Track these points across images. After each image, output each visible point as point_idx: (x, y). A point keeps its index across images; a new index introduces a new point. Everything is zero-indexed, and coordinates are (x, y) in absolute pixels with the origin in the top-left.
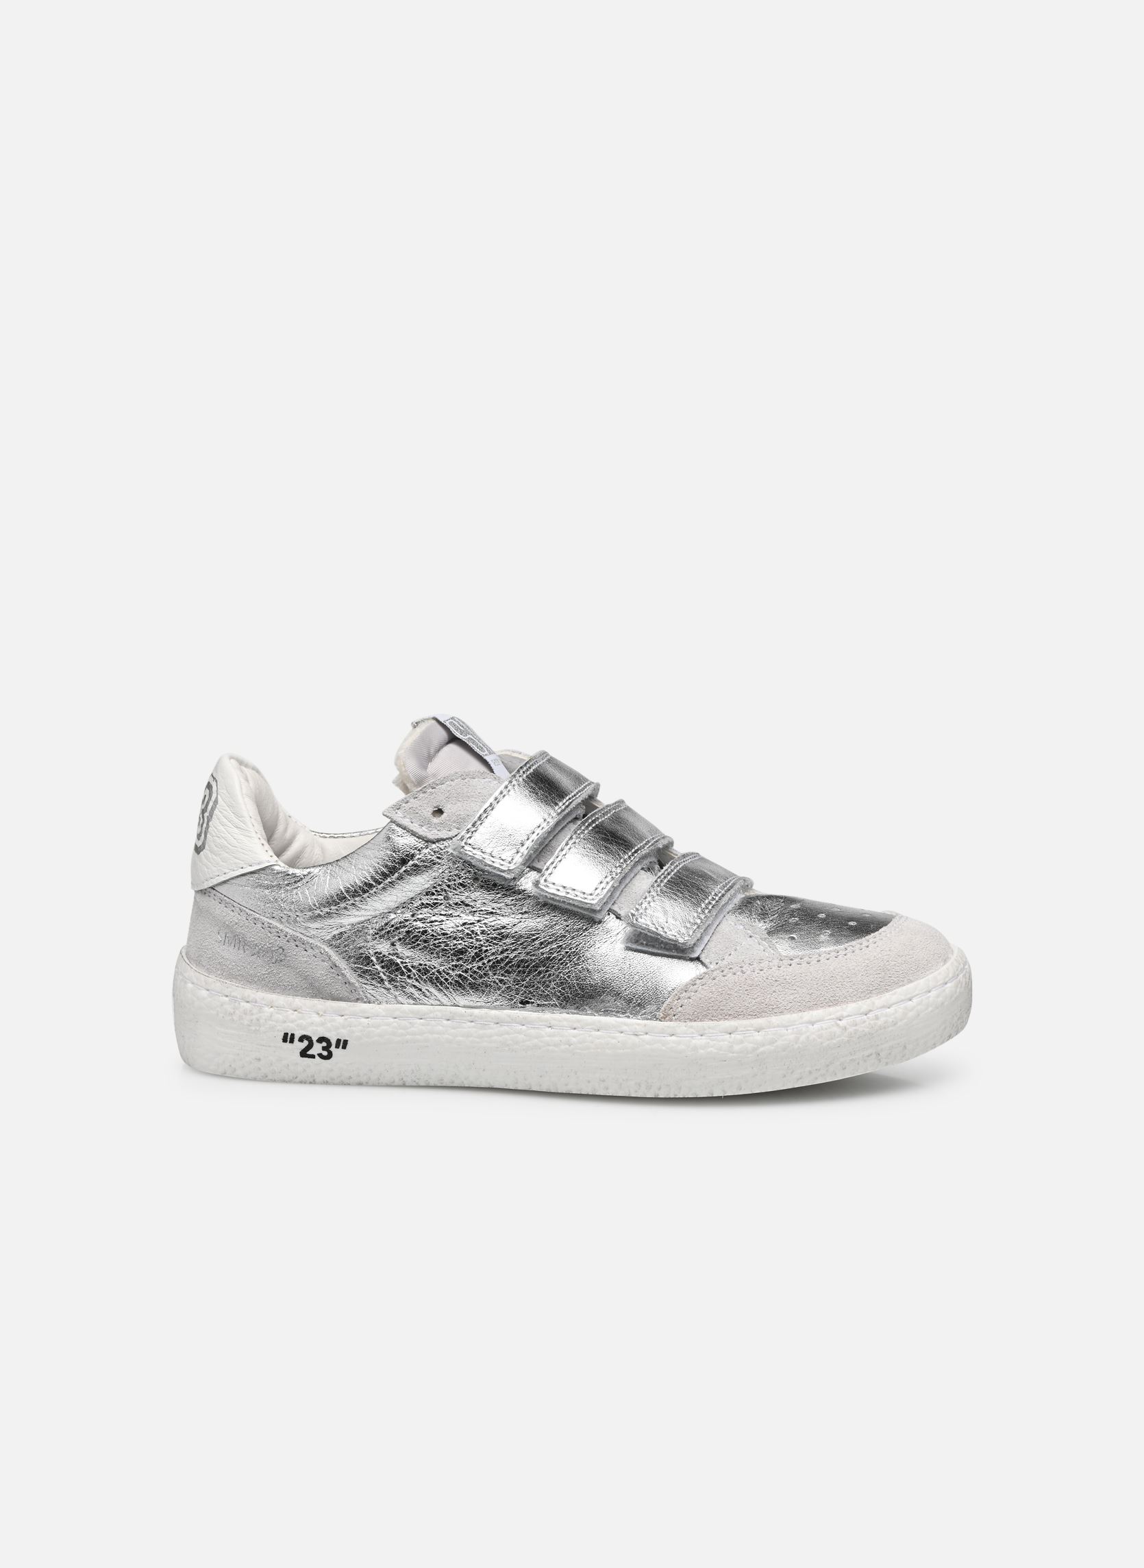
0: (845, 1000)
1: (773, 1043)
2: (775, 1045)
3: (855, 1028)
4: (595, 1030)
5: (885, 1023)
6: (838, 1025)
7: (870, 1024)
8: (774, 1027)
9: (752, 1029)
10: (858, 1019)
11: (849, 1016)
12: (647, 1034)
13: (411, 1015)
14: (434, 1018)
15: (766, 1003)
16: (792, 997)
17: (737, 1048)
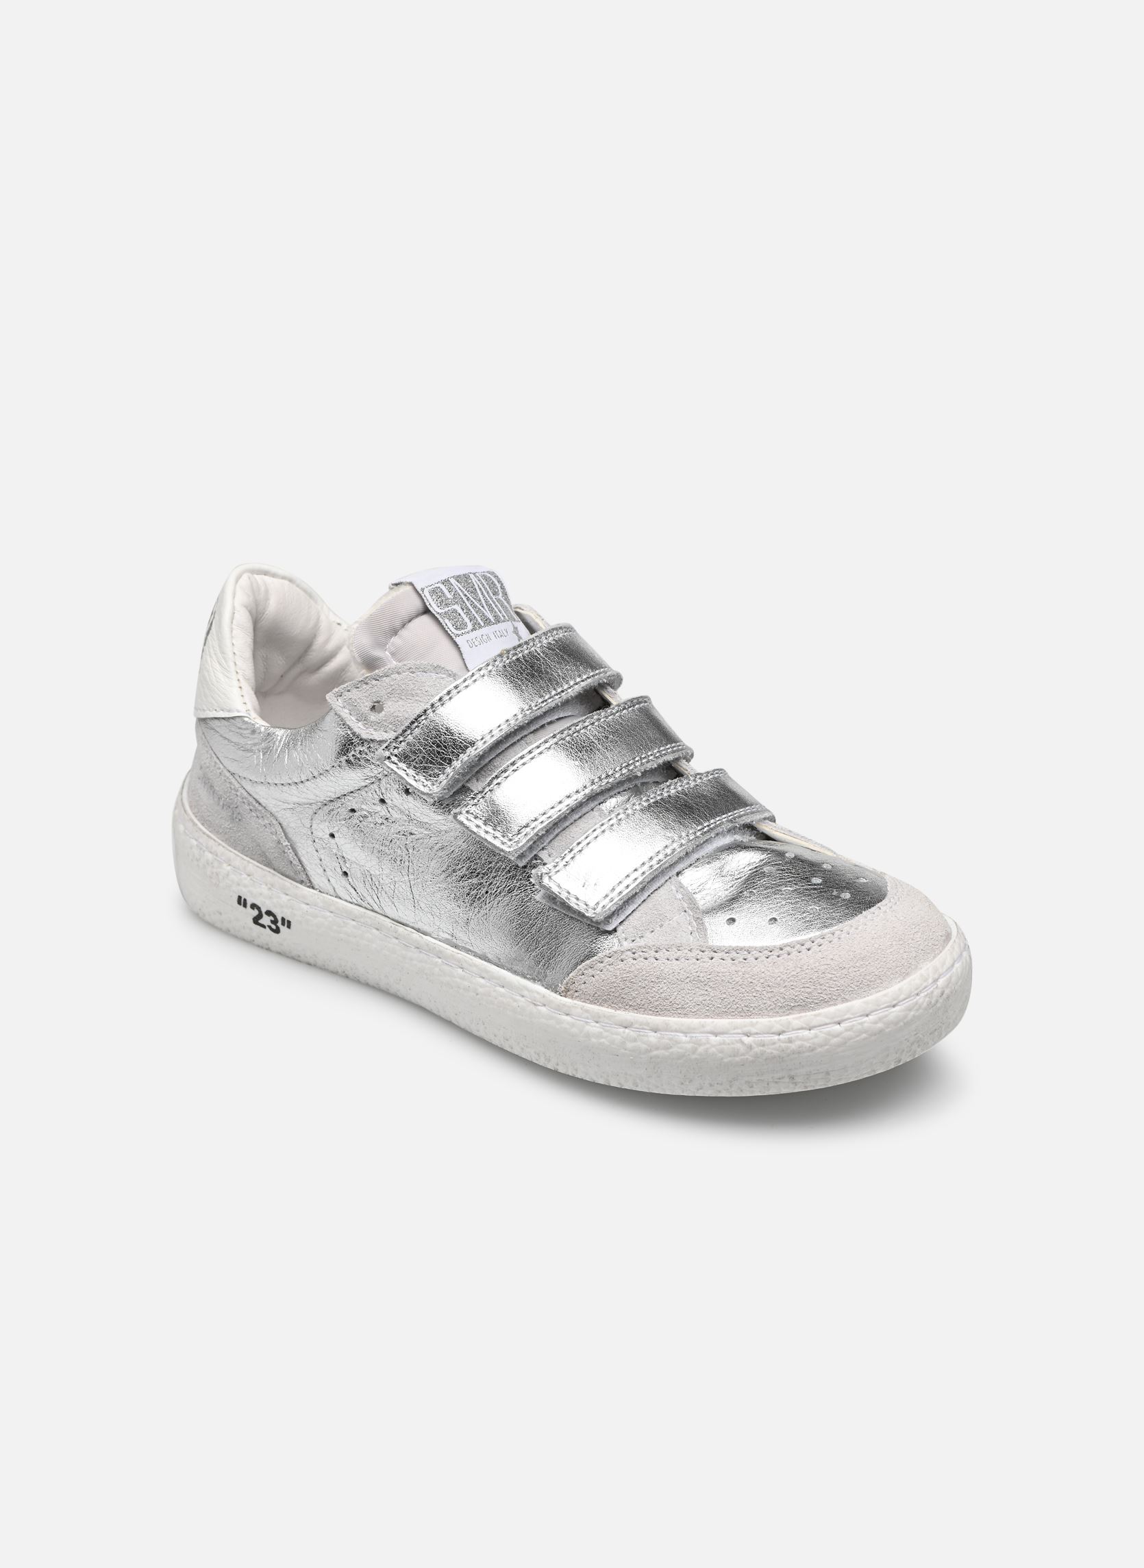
0: (761, 1012)
1: (668, 1048)
2: (671, 1050)
3: (762, 1048)
4: (500, 986)
5: (799, 1048)
6: (742, 1042)
7: (780, 1046)
8: (672, 1031)
9: (648, 1028)
10: (767, 1038)
11: (757, 1034)
12: (545, 1005)
13: (345, 915)
14: (364, 923)
15: (671, 1000)
16: (701, 999)
17: (630, 1045)
